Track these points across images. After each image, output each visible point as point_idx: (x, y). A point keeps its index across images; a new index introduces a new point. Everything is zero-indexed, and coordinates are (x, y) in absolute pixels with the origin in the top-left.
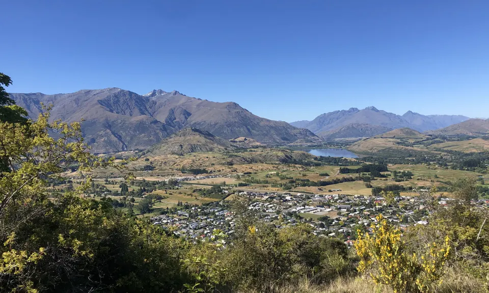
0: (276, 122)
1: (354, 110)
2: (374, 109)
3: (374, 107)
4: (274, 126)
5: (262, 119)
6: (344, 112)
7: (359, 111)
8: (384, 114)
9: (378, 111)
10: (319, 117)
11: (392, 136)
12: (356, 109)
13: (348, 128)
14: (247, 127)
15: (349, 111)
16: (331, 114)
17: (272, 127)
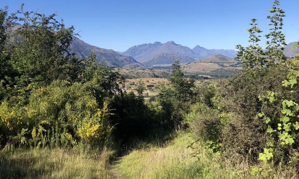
0: (105, 50)
1: (158, 44)
2: (173, 43)
3: (173, 42)
4: (104, 53)
5: (93, 47)
6: (150, 45)
7: (162, 44)
8: (181, 47)
9: (176, 45)
10: (131, 48)
11: (210, 61)
12: (160, 43)
13: (160, 57)
14: (80, 53)
15: (154, 45)
16: (140, 46)
17: (102, 54)
